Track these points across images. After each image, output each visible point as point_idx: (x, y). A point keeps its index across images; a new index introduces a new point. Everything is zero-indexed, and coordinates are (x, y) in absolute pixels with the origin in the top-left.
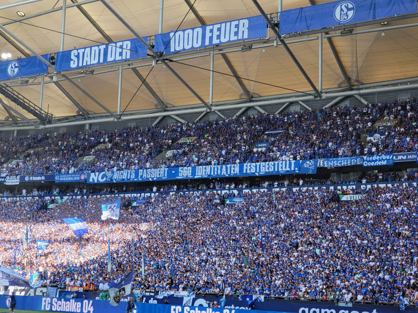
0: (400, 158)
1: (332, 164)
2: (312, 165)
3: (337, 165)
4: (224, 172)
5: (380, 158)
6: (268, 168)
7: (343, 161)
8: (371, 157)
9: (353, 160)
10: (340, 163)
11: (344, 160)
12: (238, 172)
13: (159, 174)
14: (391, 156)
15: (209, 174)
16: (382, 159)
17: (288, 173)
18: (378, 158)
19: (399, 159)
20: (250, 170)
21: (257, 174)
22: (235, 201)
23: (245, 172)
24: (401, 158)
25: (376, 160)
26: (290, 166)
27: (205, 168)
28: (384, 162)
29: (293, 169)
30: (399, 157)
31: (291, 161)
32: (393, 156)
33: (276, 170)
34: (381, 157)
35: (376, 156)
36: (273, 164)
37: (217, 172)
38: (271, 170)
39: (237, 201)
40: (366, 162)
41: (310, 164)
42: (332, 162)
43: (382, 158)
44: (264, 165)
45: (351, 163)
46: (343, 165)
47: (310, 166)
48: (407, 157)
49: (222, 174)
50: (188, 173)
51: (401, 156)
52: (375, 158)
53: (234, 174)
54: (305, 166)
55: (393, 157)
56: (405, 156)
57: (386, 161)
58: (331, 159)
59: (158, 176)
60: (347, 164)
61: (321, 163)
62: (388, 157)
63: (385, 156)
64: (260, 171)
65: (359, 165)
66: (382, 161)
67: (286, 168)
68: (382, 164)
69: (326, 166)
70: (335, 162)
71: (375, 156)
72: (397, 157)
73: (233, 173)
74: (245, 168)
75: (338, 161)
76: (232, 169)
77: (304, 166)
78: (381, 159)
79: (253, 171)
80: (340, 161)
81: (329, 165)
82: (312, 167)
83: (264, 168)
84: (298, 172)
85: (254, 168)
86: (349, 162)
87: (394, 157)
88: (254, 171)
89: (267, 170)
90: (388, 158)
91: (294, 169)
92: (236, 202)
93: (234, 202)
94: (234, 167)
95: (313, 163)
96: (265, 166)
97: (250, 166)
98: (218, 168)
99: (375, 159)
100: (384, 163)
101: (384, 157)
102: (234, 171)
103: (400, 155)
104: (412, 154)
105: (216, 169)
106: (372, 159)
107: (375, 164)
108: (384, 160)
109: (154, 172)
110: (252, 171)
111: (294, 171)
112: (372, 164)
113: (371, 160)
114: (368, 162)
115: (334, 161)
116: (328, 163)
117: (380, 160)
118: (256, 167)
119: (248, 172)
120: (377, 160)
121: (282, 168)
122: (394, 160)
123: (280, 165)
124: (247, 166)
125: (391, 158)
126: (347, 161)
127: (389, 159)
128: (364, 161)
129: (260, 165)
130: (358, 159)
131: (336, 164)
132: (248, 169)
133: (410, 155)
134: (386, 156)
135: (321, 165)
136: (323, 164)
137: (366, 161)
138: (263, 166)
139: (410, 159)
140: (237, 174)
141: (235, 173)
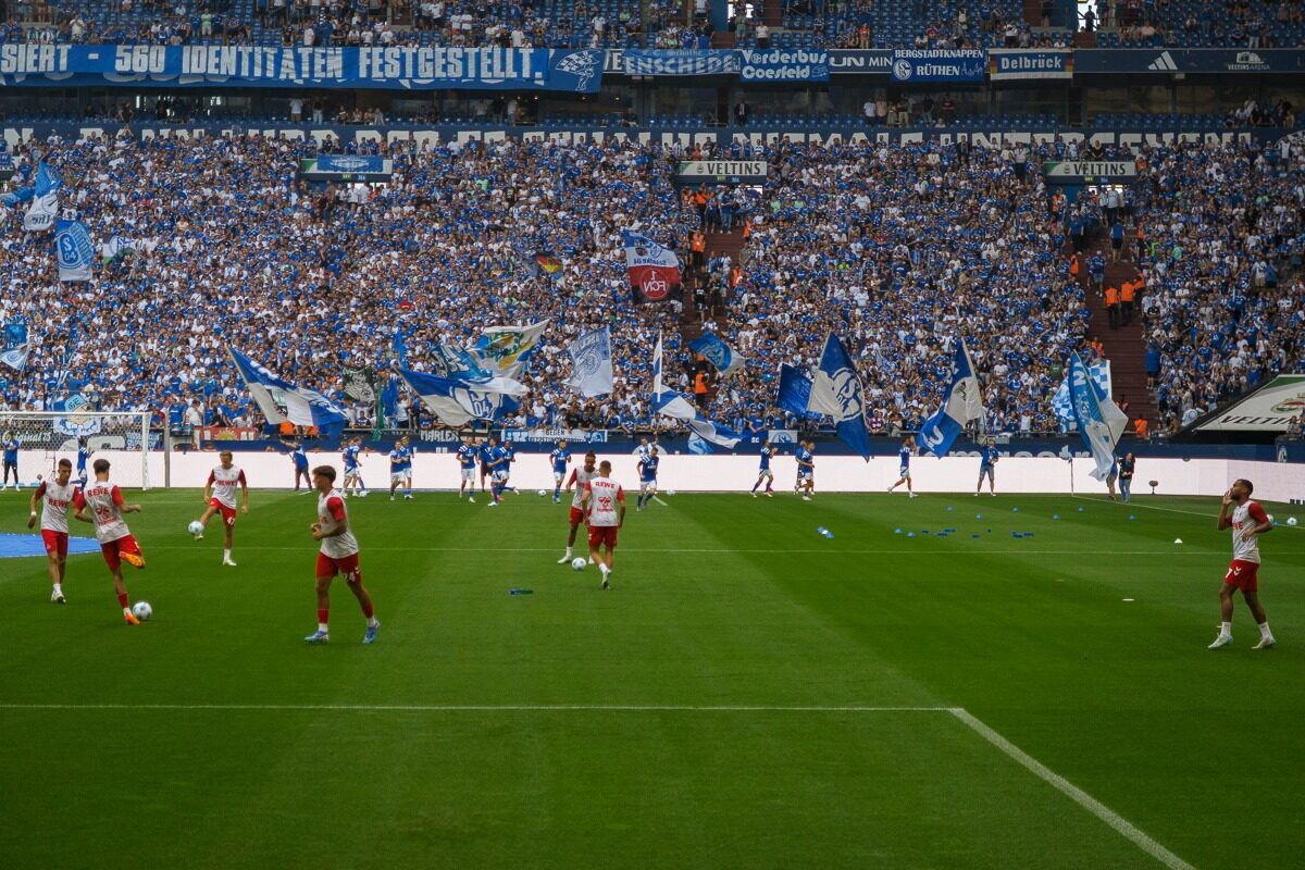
0: (847, 62)
1: (649, 66)
2: (588, 66)
3: (663, 72)
4: (288, 72)
5: (790, 60)
6: (445, 68)
7: (681, 61)
8: (766, 56)
9: (711, 60)
10: (672, 66)
11: (685, 58)
12: (339, 74)
13: (36, 63)
14: (824, 56)
15: (233, 72)
16: (798, 63)
17: (511, 87)
18: (785, 58)
19: (844, 64)
20: (382, 68)
21: (406, 83)
22: (340, 165)
23: (363, 74)
24: (849, 65)
25: (780, 65)
26: (518, 67)
27: (218, 54)
28: (804, 71)
29: (526, 74)
30: (844, 59)
31: (521, 51)
32: (829, 55)
33: (472, 74)
34: (795, 55)
35: (781, 53)
36: (460, 55)
37: (264, 68)
38: (455, 72)
39: (347, 165)
40: (752, 69)
41: (582, 62)
42: (650, 60)
43: (797, 59)
44: (430, 56)
45: (706, 67)
46: (681, 70)
47: (580, 68)
48: (867, 62)
49: (283, 77)
50: (153, 64)
51: (849, 59)
52: (775, 57)
53: (325, 80)
54: (566, 69)
55: (827, 60)
56: (862, 59)
57: (808, 67)
58: (645, 52)
59: (31, 69)
60: (694, 71)
61: (616, 61)
62: (813, 58)
63: (804, 55)
64: (416, 75)
65: (730, 75)
66: (798, 67)
67: (503, 69)
68: (798, 77)
69: (629, 70)
70: (657, 62)
71: (777, 52)
72: (839, 61)
73: (323, 75)
74: (363, 62)
75: (666, 59)
76: (319, 62)
77: (563, 67)
78: (794, 61)
79: (393, 72)
80: (672, 61)
81: (640, 68)
82: (589, 73)
83: (429, 64)
84: (542, 83)
85: (397, 65)
86: (699, 65)
87: (832, 59)
88: (396, 73)
89: (440, 74)
90: (813, 61)
91: (532, 74)
92: (344, 169)
93: (336, 168)
94: (324, 56)
95: (590, 61)
96: (433, 60)
97: (382, 56)
98: (264, 56)
99: (776, 61)
100: (804, 74)
101: (803, 57)
102: (324, 68)
103: (848, 55)
104: (879, 55)
105: (258, 59)
106: (768, 59)
107: (777, 76)
108: (803, 66)
109: (16, 55)
110: (389, 74)
111: (532, 79)
112: (769, 74)
113: (765, 62)
114: (756, 67)
115: (654, 58)
116: (636, 65)
117: (790, 66)
118: (402, 59)
119: (376, 74)
120: (784, 65)
121: (490, 68)
122: (831, 68)
123: (485, 62)
124: (369, 56)
125: (822, 61)
126: (694, 62)
127: (818, 63)
128: (744, 64)
129: (415, 56)
130: (726, 58)
131: (661, 68)
132: (376, 66)
133: (875, 55)
134: (808, 53)
135: (615, 67)
136: (619, 65)
137: (751, 64)
138: (427, 60)
139: (876, 68)
140: (334, 78)
141: (330, 75)
